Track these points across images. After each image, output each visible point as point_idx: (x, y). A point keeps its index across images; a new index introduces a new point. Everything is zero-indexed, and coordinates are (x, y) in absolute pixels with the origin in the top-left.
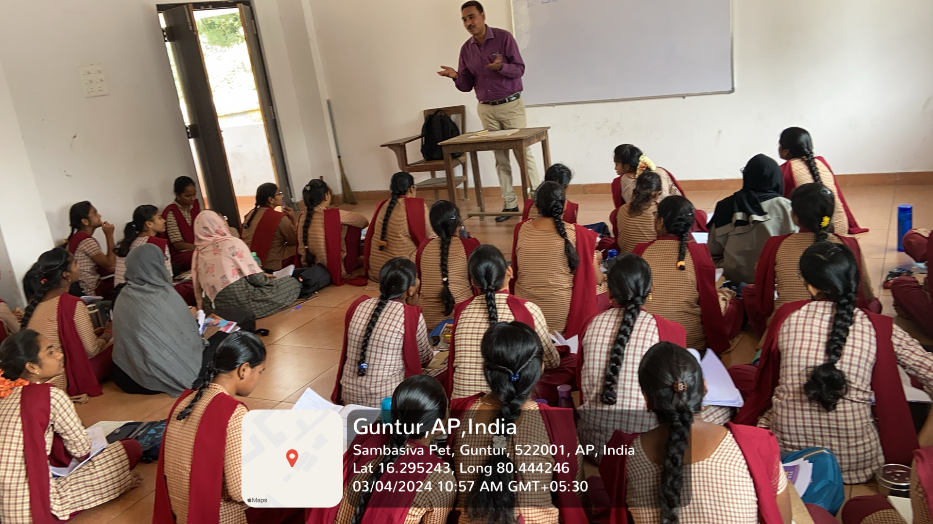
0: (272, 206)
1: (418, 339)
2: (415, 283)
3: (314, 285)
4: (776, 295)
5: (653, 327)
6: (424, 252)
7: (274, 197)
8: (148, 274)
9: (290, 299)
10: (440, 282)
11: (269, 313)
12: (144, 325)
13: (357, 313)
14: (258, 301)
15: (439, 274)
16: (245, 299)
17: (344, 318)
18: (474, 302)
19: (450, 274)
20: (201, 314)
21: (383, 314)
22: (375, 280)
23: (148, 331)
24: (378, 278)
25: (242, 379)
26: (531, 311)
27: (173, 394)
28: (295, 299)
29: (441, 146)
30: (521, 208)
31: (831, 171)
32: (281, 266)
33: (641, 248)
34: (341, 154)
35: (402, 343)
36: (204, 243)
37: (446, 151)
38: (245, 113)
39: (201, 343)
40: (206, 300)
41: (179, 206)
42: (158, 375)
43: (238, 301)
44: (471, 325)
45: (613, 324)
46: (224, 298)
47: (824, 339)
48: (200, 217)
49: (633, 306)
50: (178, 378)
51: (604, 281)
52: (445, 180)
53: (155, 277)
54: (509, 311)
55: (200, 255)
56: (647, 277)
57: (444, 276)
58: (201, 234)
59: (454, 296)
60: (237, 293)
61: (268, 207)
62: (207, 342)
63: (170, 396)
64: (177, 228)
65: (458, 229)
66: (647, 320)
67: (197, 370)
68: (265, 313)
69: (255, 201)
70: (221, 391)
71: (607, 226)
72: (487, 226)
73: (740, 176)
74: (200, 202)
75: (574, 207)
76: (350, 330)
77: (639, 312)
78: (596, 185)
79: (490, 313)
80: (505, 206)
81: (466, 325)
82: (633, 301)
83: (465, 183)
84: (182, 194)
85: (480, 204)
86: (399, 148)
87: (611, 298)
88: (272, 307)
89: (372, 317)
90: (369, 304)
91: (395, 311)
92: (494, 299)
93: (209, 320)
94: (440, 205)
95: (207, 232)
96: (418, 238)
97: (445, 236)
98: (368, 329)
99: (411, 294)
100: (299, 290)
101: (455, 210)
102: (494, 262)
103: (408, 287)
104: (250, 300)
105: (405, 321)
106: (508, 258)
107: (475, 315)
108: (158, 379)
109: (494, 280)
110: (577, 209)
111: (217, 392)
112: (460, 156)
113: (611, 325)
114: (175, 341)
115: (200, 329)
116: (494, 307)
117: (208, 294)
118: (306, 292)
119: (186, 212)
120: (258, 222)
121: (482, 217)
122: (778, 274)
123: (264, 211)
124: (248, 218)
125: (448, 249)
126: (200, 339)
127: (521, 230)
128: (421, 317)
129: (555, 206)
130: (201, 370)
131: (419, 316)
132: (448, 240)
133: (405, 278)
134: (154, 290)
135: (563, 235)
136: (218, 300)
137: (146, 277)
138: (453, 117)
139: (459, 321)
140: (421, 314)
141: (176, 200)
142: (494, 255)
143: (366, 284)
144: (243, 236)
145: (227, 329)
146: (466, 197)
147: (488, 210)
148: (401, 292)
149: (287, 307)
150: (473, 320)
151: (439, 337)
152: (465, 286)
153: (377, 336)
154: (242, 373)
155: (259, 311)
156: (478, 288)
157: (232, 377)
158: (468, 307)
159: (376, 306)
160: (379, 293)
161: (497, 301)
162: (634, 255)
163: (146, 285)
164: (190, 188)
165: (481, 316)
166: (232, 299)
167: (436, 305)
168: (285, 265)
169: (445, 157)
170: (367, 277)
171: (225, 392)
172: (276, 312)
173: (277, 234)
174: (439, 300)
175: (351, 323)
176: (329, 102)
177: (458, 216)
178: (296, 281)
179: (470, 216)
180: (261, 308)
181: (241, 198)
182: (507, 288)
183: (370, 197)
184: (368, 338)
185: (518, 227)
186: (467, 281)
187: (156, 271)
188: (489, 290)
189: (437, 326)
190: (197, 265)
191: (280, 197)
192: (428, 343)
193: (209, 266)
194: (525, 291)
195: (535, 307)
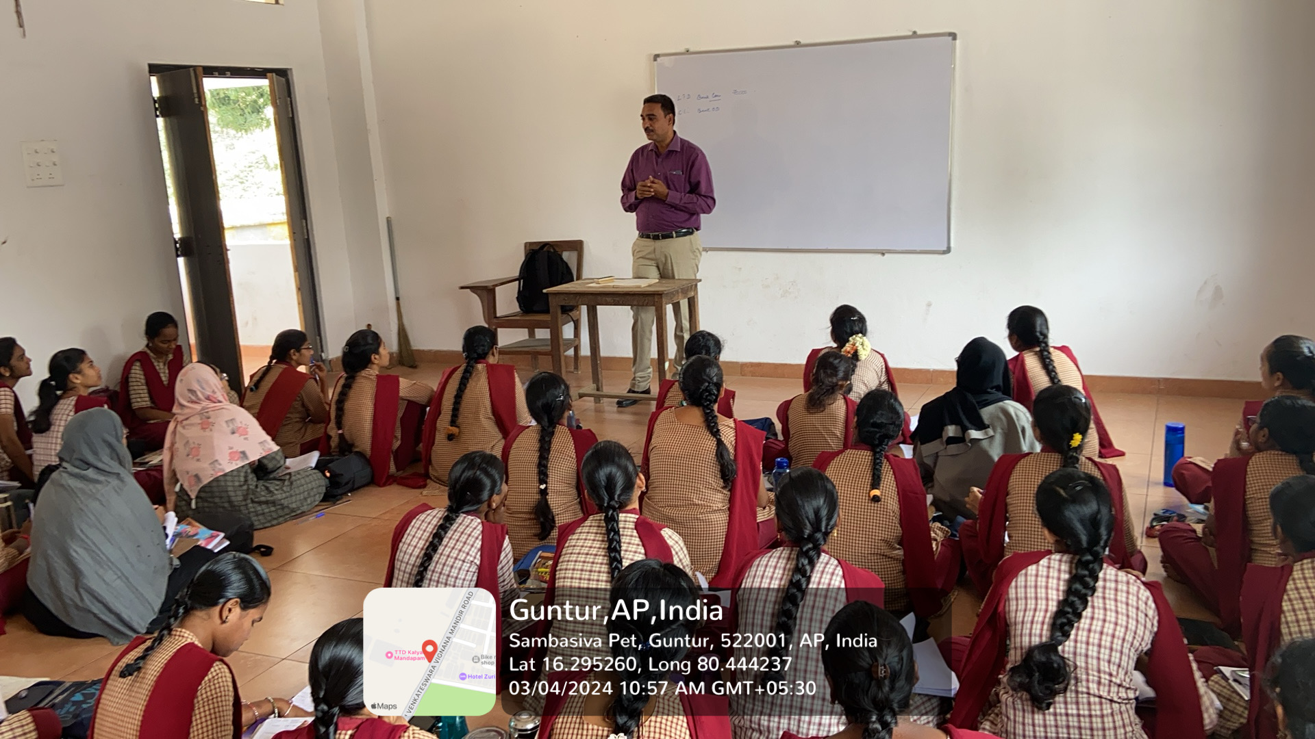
0: (293, 363)
1: (500, 573)
2: (500, 490)
3: (347, 483)
4: (1007, 539)
5: (839, 578)
6: (514, 446)
7: (298, 350)
8: (95, 453)
9: (309, 501)
10: (535, 490)
11: (274, 522)
12: (82, 531)
13: (411, 530)
14: (260, 503)
15: (536, 478)
16: (240, 498)
17: (391, 535)
18: (588, 523)
19: (550, 480)
20: (172, 517)
21: (449, 534)
22: (439, 481)
23: (87, 540)
24: (445, 478)
25: (224, 622)
26: (670, 542)
27: (116, 640)
28: (317, 503)
29: (547, 294)
30: (655, 390)
31: (1079, 370)
32: (298, 450)
33: (825, 459)
34: (401, 296)
35: (475, 578)
36: (186, 411)
37: (553, 302)
38: (262, 225)
39: (167, 562)
40: (183, 495)
41: (152, 354)
42: (96, 608)
43: (230, 502)
44: (582, 558)
45: (781, 572)
46: (209, 495)
47: (1053, 607)
48: (186, 373)
49: (810, 546)
50: (125, 616)
51: (771, 503)
52: (549, 343)
53: (106, 459)
54: (637, 541)
55: (179, 428)
56: (833, 504)
57: (542, 481)
58: (184, 398)
59: (555, 511)
60: (229, 489)
61: (286, 363)
62: (176, 562)
63: (112, 644)
64: (145, 387)
65: (566, 414)
66: (830, 569)
67: (157, 605)
68: (269, 521)
69: (270, 353)
70: (189, 641)
71: (773, 424)
72: (603, 412)
73: (955, 367)
74: (185, 349)
75: (731, 395)
76: (399, 555)
77: (819, 556)
78: (759, 365)
79: (610, 541)
80: (633, 385)
81: (574, 557)
82: (811, 538)
83: (577, 349)
84: (156, 339)
85: (596, 379)
86: (487, 293)
87: (779, 530)
88: (280, 512)
89: (434, 538)
90: (430, 518)
91: (468, 531)
92: (617, 522)
93: (183, 527)
94: (543, 378)
95: (193, 398)
96: (506, 424)
97: (547, 424)
98: (425, 554)
99: (494, 505)
100: (324, 490)
101: (563, 387)
102: (619, 466)
103: (491, 496)
104: (249, 501)
105: (482, 545)
106: (638, 460)
107: (589, 543)
108: (95, 615)
109: (618, 492)
110: (733, 398)
111: (183, 642)
112: (571, 310)
113: (779, 573)
114: (127, 558)
115: (168, 541)
116: (617, 533)
117: (186, 487)
118: (332, 495)
119: (161, 365)
120: (270, 385)
121: (598, 398)
122: (1010, 508)
123: (281, 370)
124: (255, 379)
125: (550, 442)
126: (166, 556)
127: (658, 422)
128: (507, 541)
129: (706, 390)
130: (164, 604)
131: (504, 539)
132: (550, 429)
133: (487, 482)
134: (102, 478)
135: (715, 432)
136: (201, 498)
137: (91, 458)
138: (566, 255)
139: (564, 551)
140: (507, 537)
141: (147, 346)
142: (620, 457)
143: (424, 486)
144: (244, 404)
145: (207, 544)
146: (576, 368)
147: (606, 390)
148: (480, 502)
149: (303, 514)
150: (585, 550)
151: (529, 571)
152: (570, 498)
153: (439, 567)
154: (225, 613)
155: (260, 517)
156: (593, 503)
157: (210, 617)
158: (579, 530)
159: (441, 522)
160: (447, 503)
161: (621, 525)
162: (815, 470)
163: (91, 470)
164: (169, 331)
165: (597, 544)
166: (221, 497)
167: (527, 523)
168: (305, 449)
169: (551, 311)
170: (426, 476)
171: (196, 643)
172: (286, 521)
173: (297, 404)
174: (533, 516)
175: (401, 545)
176: (389, 221)
177: (568, 395)
178: (320, 475)
179: (581, 396)
180: (263, 514)
181: (247, 347)
182: (636, 505)
183: (437, 358)
184: (426, 569)
185: (654, 418)
186: (574, 491)
187: (108, 451)
188: (610, 507)
189: (526, 555)
190: (173, 444)
191: (307, 353)
192: (513, 581)
193: (192, 446)
194: (657, 511)
195: (676, 537)
